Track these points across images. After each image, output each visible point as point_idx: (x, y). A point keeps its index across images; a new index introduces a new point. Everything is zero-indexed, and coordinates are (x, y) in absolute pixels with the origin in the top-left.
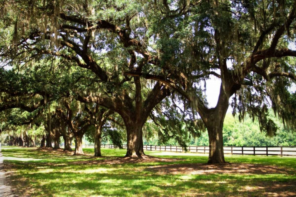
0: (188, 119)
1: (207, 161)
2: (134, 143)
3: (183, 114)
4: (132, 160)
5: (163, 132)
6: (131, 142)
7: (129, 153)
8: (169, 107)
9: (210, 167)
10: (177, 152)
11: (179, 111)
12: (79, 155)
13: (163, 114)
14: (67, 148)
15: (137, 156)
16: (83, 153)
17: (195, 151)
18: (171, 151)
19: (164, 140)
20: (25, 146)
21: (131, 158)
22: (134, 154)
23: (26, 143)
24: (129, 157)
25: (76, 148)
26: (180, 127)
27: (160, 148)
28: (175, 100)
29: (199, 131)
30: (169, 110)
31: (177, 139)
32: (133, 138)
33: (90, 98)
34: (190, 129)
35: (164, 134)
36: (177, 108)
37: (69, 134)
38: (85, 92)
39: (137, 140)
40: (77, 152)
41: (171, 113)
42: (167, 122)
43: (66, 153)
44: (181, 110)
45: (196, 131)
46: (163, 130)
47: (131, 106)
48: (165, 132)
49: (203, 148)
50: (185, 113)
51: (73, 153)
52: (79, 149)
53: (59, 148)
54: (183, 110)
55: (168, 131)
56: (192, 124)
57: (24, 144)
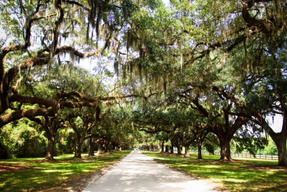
0: (256, 138)
1: (277, 164)
2: (225, 152)
3: (252, 135)
4: (225, 161)
5: (239, 145)
6: (223, 151)
7: (222, 157)
8: (243, 130)
9: (280, 168)
10: (246, 158)
11: (250, 133)
12: (187, 157)
13: (239, 135)
14: (179, 153)
15: (227, 159)
16: (189, 156)
17: (259, 157)
18: (242, 157)
19: (239, 150)
20: (151, 151)
21: (224, 160)
22: (225, 158)
23: (152, 149)
24: (222, 160)
25: (185, 154)
26: (250, 142)
27: (235, 155)
28: (247, 127)
29: (263, 145)
30: (242, 132)
31: (249, 150)
32: (224, 149)
33: (201, 126)
34: (257, 144)
35: (240, 147)
36: (248, 131)
37: (180, 145)
38: (199, 123)
39: (227, 149)
40: (186, 155)
41: (244, 134)
42: (241, 139)
43: (179, 156)
44: (251, 133)
45: (261, 146)
46: (239, 144)
47: (222, 130)
48: (240, 146)
49: (259, 156)
50: (254, 134)
51: (183, 157)
52: (187, 154)
53: (173, 153)
54: (252, 132)
55: (242, 145)
56: (259, 141)
57: (150, 150)
